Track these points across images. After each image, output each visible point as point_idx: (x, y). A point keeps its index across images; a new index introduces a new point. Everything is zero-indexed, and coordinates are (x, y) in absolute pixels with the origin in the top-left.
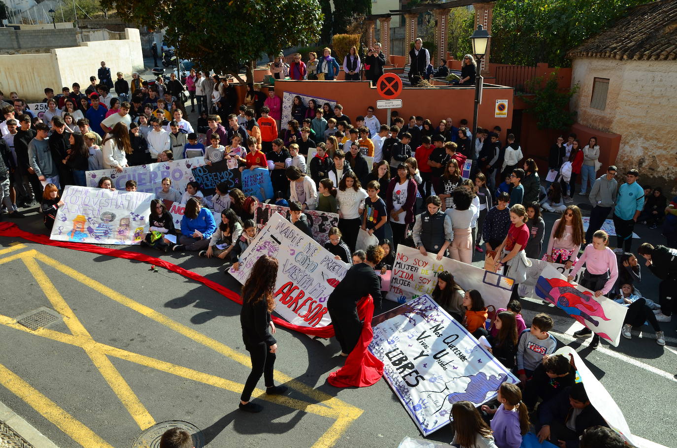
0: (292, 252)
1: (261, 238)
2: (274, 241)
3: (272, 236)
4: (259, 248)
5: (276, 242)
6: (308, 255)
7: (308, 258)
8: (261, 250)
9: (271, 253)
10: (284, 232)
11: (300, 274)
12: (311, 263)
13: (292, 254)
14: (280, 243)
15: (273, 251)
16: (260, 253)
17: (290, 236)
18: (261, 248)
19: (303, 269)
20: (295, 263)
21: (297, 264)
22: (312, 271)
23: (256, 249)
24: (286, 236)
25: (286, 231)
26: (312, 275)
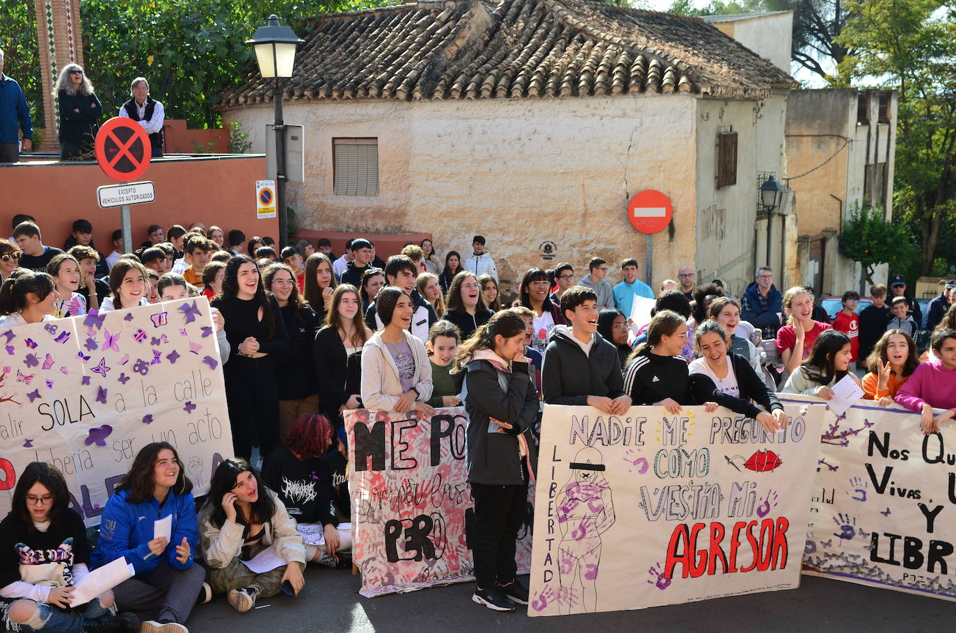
0: (641, 464)
1: (552, 489)
2: (586, 472)
3: (574, 466)
4: (562, 513)
5: (591, 472)
6: (676, 447)
7: (681, 453)
8: (569, 514)
9: (596, 504)
10: (595, 436)
11: (686, 494)
12: (692, 458)
13: (644, 469)
14: (601, 468)
15: (599, 495)
16: (570, 522)
17: (614, 435)
18: (566, 510)
19: (684, 481)
20: (661, 484)
21: (668, 482)
22: (706, 470)
23: (556, 521)
24: (606, 443)
25: (597, 431)
26: (711, 479)
